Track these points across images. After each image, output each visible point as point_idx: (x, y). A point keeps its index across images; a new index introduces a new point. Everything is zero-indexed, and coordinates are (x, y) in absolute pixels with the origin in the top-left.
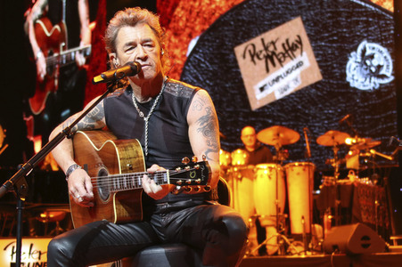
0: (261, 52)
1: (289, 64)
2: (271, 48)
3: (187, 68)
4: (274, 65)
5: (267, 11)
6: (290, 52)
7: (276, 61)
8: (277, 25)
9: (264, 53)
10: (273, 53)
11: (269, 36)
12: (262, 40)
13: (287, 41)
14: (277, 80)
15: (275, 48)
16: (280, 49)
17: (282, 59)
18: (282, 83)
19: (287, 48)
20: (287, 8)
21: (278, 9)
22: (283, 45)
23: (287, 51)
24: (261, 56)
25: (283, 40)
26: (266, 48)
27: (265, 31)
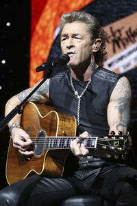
0: (110, 37)
1: (131, 47)
2: (118, 35)
3: (54, 48)
4: (119, 47)
5: (115, 6)
6: (132, 38)
7: (121, 44)
8: (122, 17)
9: (112, 38)
10: (119, 38)
11: (117, 25)
12: (111, 29)
13: (130, 29)
14: (121, 58)
15: (121, 35)
16: (124, 35)
17: (126, 43)
18: (125, 61)
19: (129, 34)
20: (130, 5)
21: (124, 5)
22: (127, 33)
23: (129, 37)
24: (110, 40)
25: (126, 29)
26: (114, 34)
27: (113, 21)
